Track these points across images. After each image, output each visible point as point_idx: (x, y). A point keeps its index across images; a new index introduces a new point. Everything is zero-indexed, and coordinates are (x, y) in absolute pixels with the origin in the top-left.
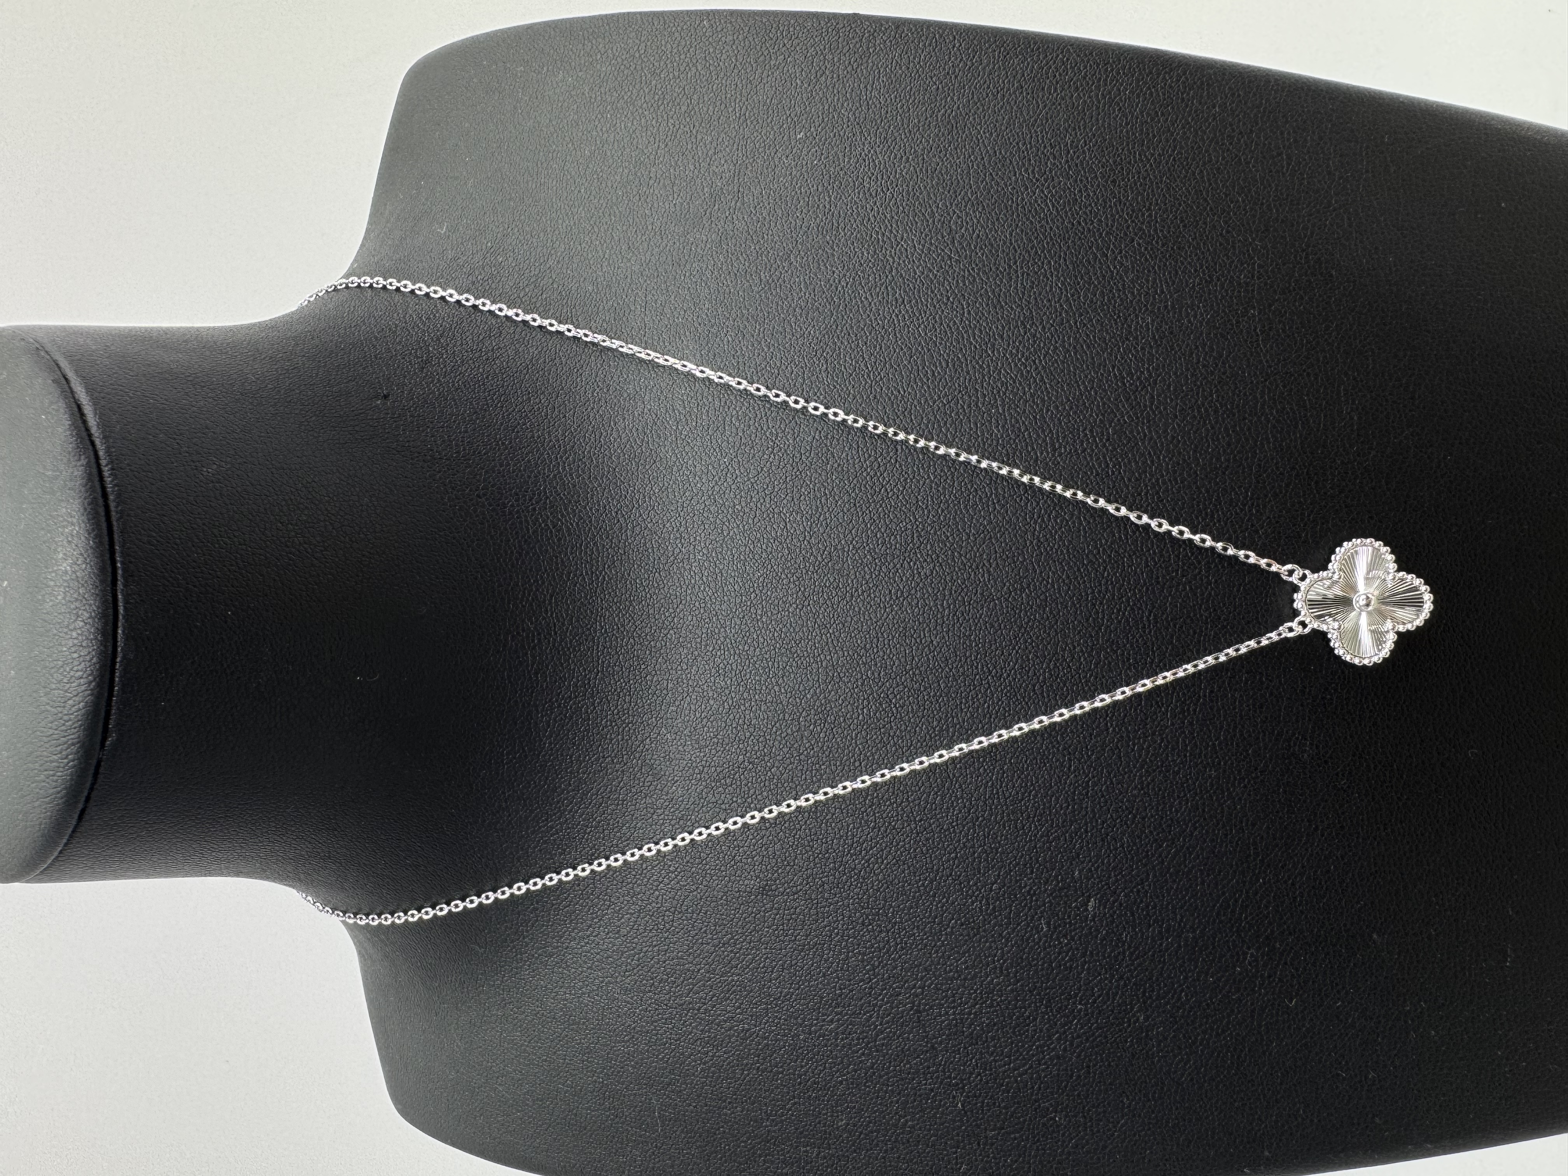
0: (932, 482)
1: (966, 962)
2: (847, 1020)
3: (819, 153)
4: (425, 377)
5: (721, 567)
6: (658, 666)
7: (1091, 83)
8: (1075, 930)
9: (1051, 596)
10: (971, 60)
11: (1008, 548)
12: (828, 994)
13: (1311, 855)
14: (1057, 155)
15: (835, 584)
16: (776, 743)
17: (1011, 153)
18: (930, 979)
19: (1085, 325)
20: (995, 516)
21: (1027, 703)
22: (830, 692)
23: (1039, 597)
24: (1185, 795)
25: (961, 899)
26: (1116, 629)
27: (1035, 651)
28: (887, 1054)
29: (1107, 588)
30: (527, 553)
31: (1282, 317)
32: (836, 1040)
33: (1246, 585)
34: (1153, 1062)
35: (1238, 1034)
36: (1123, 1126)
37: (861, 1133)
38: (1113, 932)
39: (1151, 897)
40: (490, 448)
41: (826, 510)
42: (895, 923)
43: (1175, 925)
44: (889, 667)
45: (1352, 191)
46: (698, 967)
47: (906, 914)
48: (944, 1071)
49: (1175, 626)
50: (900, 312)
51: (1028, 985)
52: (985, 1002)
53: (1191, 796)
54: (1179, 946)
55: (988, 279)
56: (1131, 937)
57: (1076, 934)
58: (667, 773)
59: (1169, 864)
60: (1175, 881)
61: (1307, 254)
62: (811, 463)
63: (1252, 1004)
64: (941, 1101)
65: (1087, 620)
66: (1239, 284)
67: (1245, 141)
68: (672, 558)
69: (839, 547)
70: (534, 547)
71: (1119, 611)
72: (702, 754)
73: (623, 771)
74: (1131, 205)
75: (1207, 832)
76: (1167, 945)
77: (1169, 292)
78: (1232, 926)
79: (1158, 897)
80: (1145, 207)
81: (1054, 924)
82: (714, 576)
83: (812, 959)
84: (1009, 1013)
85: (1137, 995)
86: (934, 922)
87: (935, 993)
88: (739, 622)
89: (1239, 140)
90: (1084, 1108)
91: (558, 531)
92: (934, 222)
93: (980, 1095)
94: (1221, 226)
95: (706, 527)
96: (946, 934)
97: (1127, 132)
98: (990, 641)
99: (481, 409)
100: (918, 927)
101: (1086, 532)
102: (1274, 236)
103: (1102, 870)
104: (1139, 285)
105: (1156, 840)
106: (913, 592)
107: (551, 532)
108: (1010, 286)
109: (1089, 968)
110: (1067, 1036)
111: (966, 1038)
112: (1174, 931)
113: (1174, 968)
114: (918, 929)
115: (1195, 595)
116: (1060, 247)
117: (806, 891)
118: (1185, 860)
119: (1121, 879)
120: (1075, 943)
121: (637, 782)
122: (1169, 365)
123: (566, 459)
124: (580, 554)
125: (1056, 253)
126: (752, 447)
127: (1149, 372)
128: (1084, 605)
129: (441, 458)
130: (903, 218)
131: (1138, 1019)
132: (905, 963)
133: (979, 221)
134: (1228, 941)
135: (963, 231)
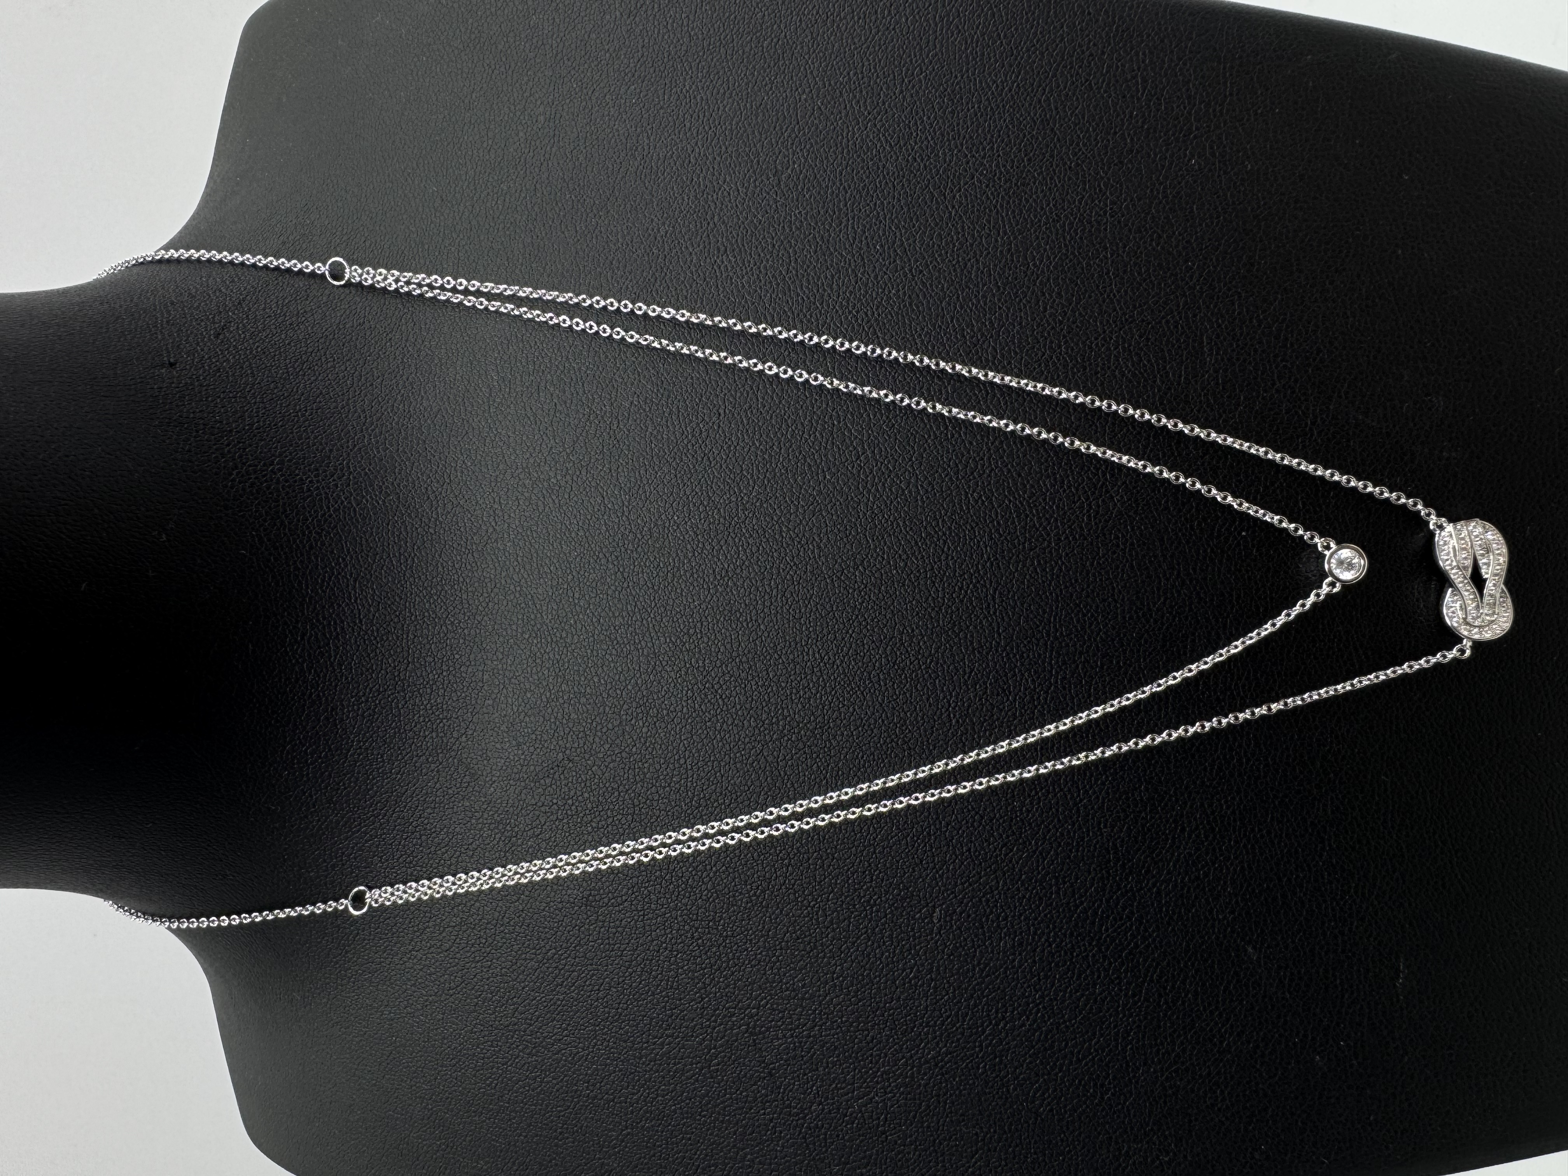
0: (757, 448)
1: (803, 979)
2: (679, 1042)
3: (638, 91)
4: (220, 344)
5: (537, 547)
6: (472, 657)
8: (920, 943)
9: (886, 573)
11: (840, 520)
13: (1178, 860)
14: (891, 84)
15: (656, 564)
16: (597, 739)
17: (841, 84)
18: (765, 998)
19: (921, 272)
21: (862, 693)
23: (874, 575)
24: (1037, 793)
26: (958, 610)
27: (871, 635)
29: (947, 564)
30: (328, 533)
31: (1137, 258)
32: (668, 1064)
33: (1100, 558)
34: (1008, 1091)
35: (1101, 1060)
36: (976, 1163)
38: (961, 946)
39: (1001, 907)
40: (288, 420)
41: (645, 482)
42: (727, 936)
43: (1028, 939)
44: (714, 654)
45: (1215, 117)
46: (522, 985)
48: (783, 1099)
49: (1022, 605)
50: (723, 262)
51: (870, 1005)
52: (824, 1024)
53: (1043, 794)
54: (1034, 961)
55: (816, 223)
56: (981, 952)
57: (921, 948)
58: (485, 773)
59: (1020, 870)
60: (1026, 889)
61: (1164, 188)
62: (629, 430)
64: (781, 1132)
65: (927, 599)
66: (1090, 222)
67: (1096, 64)
68: (485, 538)
70: (336, 527)
71: (961, 589)
72: (520, 752)
73: (438, 771)
74: (971, 137)
75: (1062, 834)
76: (1021, 960)
77: (1013, 233)
78: (1092, 939)
79: (1009, 907)
80: (986, 139)
81: (897, 937)
82: (530, 557)
84: (851, 1036)
85: (988, 1015)
86: (768, 935)
87: (771, 1014)
90: (934, 1141)
91: (363, 509)
92: (758, 162)
93: (823, 1126)
94: (1069, 159)
96: (781, 949)
97: (967, 56)
98: (822, 624)
99: (280, 378)
100: (751, 940)
101: (924, 502)
103: (948, 878)
104: (980, 226)
105: (1005, 845)
106: (738, 571)
107: (355, 510)
108: (840, 231)
109: (935, 988)
110: (914, 1062)
113: (1029, 986)
114: (751, 943)
115: (1044, 570)
116: (894, 187)
117: (632, 902)
118: (1038, 866)
119: (967, 888)
120: (920, 959)
121: (453, 783)
122: (1013, 315)
123: (373, 430)
124: (387, 534)
125: (889, 193)
126: (568, 415)
127: (991, 322)
128: (922, 582)
129: (231, 431)
130: (726, 159)
131: (990, 1044)
132: (739, 980)
133: (806, 160)
134: (1087, 956)
135: (789, 171)
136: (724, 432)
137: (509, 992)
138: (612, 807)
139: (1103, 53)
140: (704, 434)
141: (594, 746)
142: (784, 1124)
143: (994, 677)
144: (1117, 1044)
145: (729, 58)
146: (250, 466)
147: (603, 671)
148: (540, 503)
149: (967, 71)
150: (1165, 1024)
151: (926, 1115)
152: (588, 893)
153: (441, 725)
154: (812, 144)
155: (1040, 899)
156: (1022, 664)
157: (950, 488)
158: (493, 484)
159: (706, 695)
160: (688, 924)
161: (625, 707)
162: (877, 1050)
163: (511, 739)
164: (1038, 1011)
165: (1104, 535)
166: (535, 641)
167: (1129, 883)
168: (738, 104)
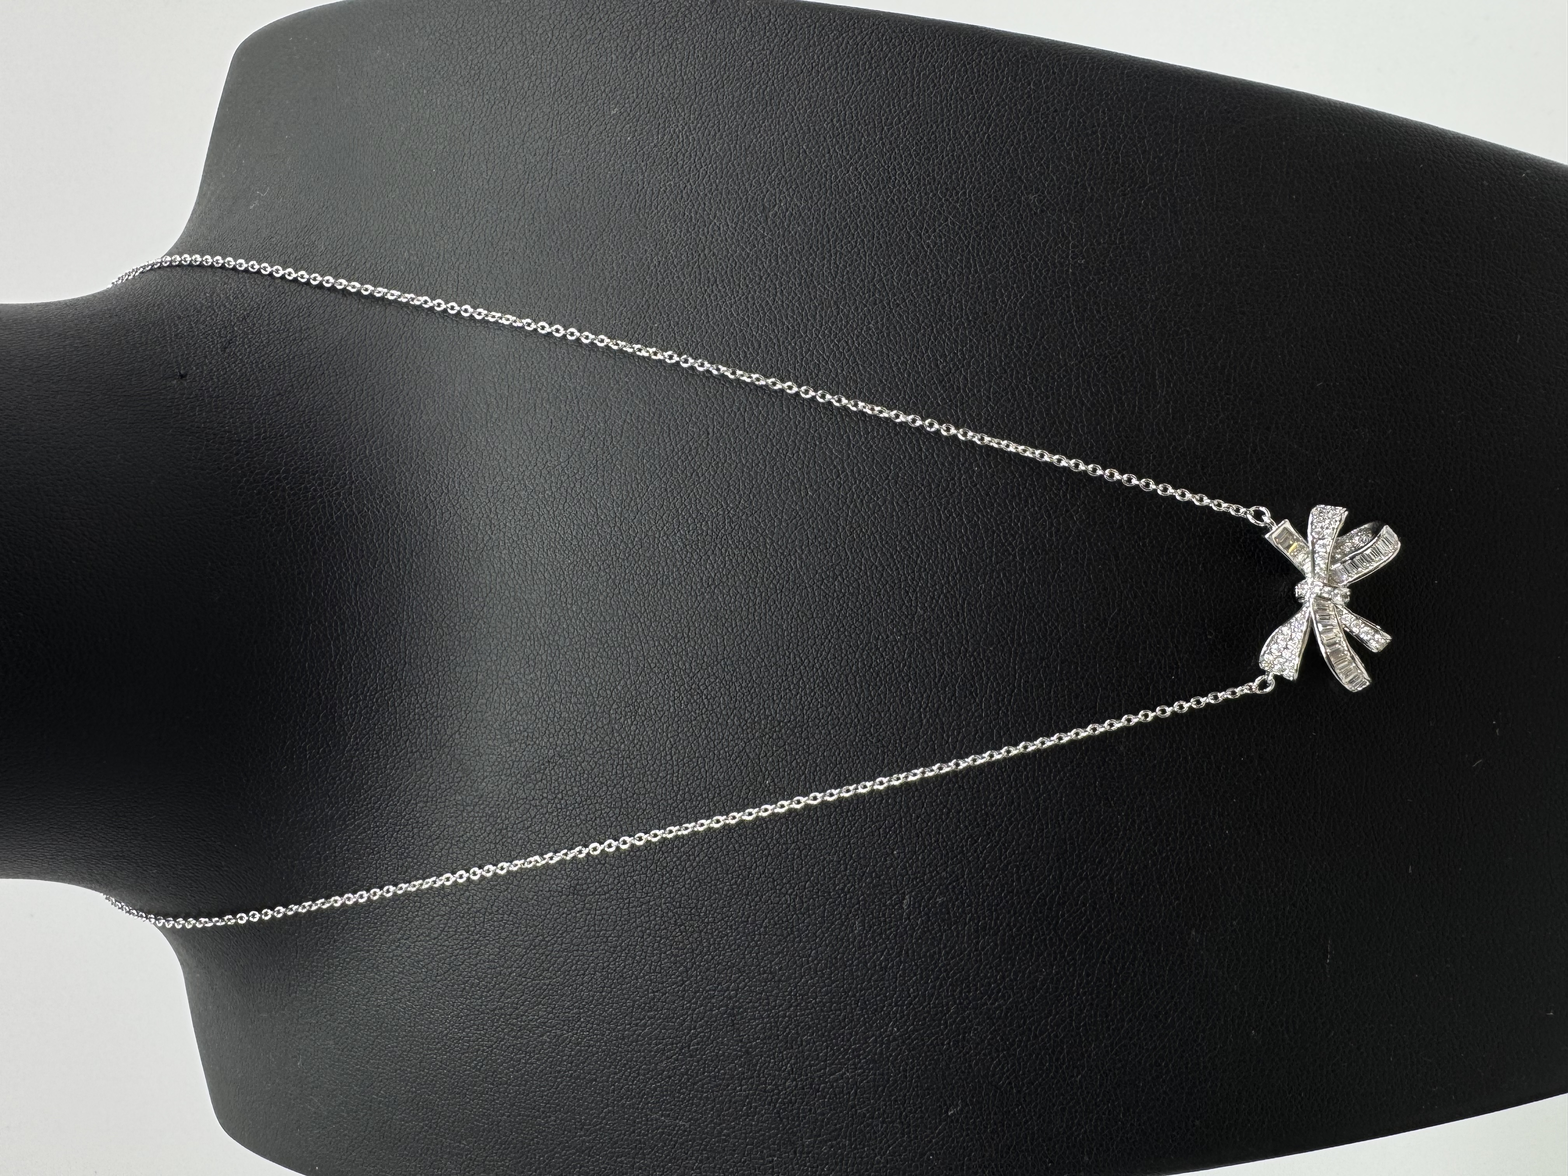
0: (744, 465)
1: (780, 963)
3: (633, 129)
4: (227, 358)
5: (531, 554)
6: (467, 657)
7: (905, 59)
8: (890, 928)
9: (863, 583)
10: (787, 35)
11: (820, 534)
12: (641, 997)
13: (1129, 850)
14: (872, 132)
15: (646, 572)
16: (587, 738)
17: (825, 129)
18: (744, 980)
19: (898, 305)
20: (807, 501)
21: (840, 694)
22: (641, 683)
23: (851, 584)
24: (1000, 788)
25: (775, 897)
27: (848, 641)
28: (701, 1059)
29: (920, 575)
30: (331, 539)
32: (650, 1045)
33: (1060, 571)
34: (970, 1066)
35: (1056, 1036)
36: (939, 1133)
37: (676, 1142)
38: (928, 930)
39: (966, 894)
40: (293, 432)
41: (637, 496)
42: (708, 923)
43: (990, 924)
44: (700, 657)
45: (1167, 171)
47: (719, 913)
48: (758, 1076)
49: (989, 614)
50: (713, 292)
51: (843, 986)
52: (799, 1004)
53: (1006, 789)
54: (996, 945)
55: (801, 258)
56: (947, 935)
57: (891, 933)
58: (477, 769)
59: (984, 860)
60: (990, 877)
61: (1122, 234)
62: (622, 447)
63: (1070, 1005)
65: (901, 608)
66: (1054, 264)
67: (1059, 119)
68: (482, 546)
69: (650, 533)
70: (338, 533)
71: (932, 598)
73: (431, 767)
74: (945, 183)
75: (1023, 826)
76: (983, 944)
77: (983, 272)
78: (1050, 924)
79: (974, 894)
80: (958, 185)
81: (869, 922)
82: (524, 564)
83: (624, 961)
84: (824, 1016)
85: (953, 995)
86: (747, 921)
87: (749, 995)
88: (549, 612)
89: (1054, 118)
90: (901, 1114)
91: (364, 517)
92: (747, 199)
94: (1035, 206)
95: (517, 513)
96: (760, 934)
97: (942, 109)
98: (802, 630)
99: (286, 391)
100: (731, 926)
101: (899, 518)
102: (1088, 215)
103: (917, 867)
104: (953, 265)
105: (970, 836)
106: (724, 580)
107: (356, 517)
108: (823, 265)
109: (904, 969)
110: (883, 1039)
111: (780, 1042)
112: (990, 928)
113: (991, 968)
114: (731, 929)
115: (1009, 582)
117: (617, 890)
118: (1001, 856)
119: (935, 876)
120: (890, 942)
121: (447, 777)
122: (983, 346)
123: (374, 442)
124: (387, 541)
125: (869, 232)
126: (563, 431)
127: (962, 353)
128: (897, 592)
129: (239, 441)
130: (717, 195)
131: (954, 1021)
132: (719, 964)
133: (792, 199)
134: (1045, 939)
135: (776, 209)
136: (712, 449)
137: (496, 977)
138: (600, 800)
139: (1066, 110)
140: (693, 453)
141: (584, 743)
142: (760, 1099)
143: (962, 680)
144: (1072, 1020)
145: (720, 102)
146: (257, 474)
147: (594, 672)
148: (535, 514)
149: (942, 121)
150: (1115, 1002)
151: (893, 1090)
152: (576, 882)
153: (435, 722)
154: (797, 184)
155: (1003, 886)
156: (988, 668)
157: (923, 505)
158: (489, 495)
159: (692, 696)
160: (672, 911)
161: (615, 706)
162: (849, 1029)
163: (503, 736)
164: (999, 991)
165: (1064, 550)
166: (528, 644)
167: (1083, 871)
168: (729, 145)
